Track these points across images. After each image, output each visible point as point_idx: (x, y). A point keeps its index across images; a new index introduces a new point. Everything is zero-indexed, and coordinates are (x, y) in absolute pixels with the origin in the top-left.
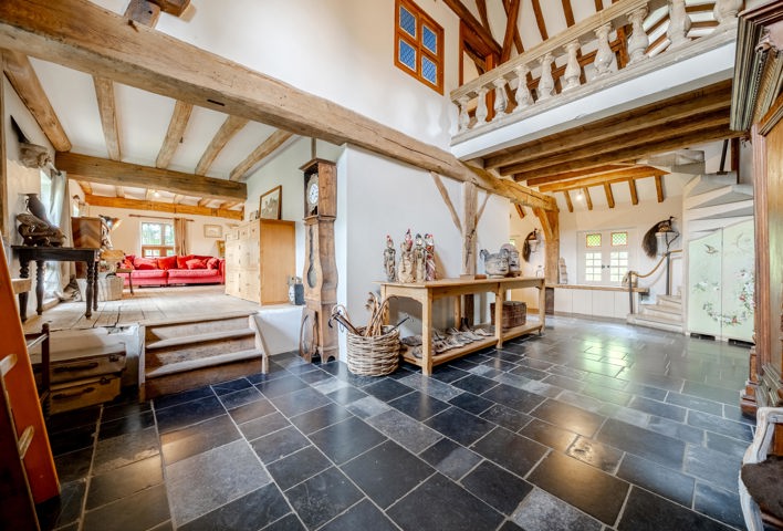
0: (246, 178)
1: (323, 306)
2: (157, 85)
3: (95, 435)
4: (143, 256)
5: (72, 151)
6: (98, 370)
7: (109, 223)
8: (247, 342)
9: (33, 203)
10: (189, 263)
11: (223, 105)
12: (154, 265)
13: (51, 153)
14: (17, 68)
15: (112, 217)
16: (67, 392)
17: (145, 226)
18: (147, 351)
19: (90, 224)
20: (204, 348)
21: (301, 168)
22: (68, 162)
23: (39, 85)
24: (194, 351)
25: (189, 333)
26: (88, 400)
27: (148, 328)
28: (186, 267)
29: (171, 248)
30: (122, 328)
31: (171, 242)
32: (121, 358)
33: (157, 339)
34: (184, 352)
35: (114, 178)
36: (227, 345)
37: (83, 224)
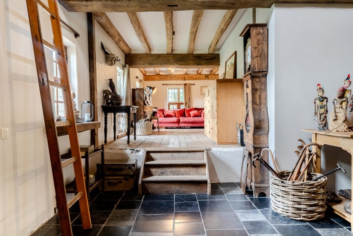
0: (219, 50)
1: (255, 148)
2: (142, 7)
3: (116, 206)
4: (169, 109)
5: (132, 53)
6: (124, 172)
7: (151, 90)
8: (201, 170)
9: (111, 84)
10: (192, 113)
11: (177, 6)
12: (173, 114)
13: (120, 56)
14: (100, 18)
15: (152, 87)
16: (113, 181)
17: (170, 90)
18: (145, 166)
19: (139, 91)
20: (174, 169)
21: (240, 35)
22: (131, 59)
23: (111, 23)
24: (169, 170)
25: (169, 159)
26: (120, 187)
27: (148, 153)
28: (190, 116)
29: (182, 104)
30: (137, 151)
31: (182, 100)
32: (133, 168)
33: (152, 159)
34: (164, 170)
35: (148, 64)
36: (187, 169)
37: (136, 92)
